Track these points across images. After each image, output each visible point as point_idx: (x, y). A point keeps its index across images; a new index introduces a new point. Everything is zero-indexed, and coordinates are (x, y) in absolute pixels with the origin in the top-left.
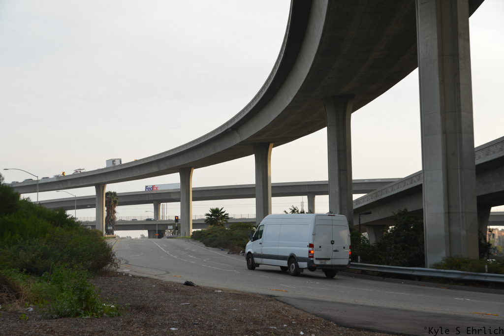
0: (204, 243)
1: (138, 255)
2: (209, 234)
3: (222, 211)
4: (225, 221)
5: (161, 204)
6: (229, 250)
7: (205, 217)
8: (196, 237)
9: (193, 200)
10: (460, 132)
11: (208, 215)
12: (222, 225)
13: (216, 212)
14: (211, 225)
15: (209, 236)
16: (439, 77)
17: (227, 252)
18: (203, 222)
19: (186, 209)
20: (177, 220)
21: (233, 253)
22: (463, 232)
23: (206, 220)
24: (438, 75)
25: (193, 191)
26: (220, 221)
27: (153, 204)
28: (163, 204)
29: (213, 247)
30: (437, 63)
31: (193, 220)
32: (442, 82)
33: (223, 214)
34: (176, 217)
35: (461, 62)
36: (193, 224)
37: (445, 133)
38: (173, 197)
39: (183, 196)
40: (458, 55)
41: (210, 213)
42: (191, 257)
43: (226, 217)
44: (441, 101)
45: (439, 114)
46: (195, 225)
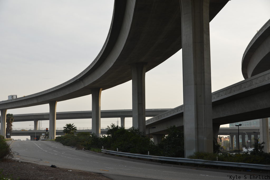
0: (62, 144)
1: (25, 150)
2: (65, 138)
3: (73, 125)
4: (75, 131)
5: (38, 121)
6: (76, 147)
7: (63, 129)
8: (58, 140)
9: (57, 119)
10: (204, 84)
11: (65, 127)
12: (73, 133)
13: (69, 126)
14: (67, 133)
15: (65, 139)
16: (193, 54)
17: (75, 149)
18: (62, 132)
19: (53, 124)
20: (47, 130)
21: (79, 149)
22: (205, 139)
23: (63, 131)
24: (192, 53)
25: (56, 114)
26: (72, 131)
27: (33, 121)
28: (40, 121)
29: (67, 146)
30: (192, 46)
31: (56, 130)
32: (195, 57)
33: (74, 127)
34: (46, 129)
35: (205, 46)
36: (56, 133)
37: (196, 84)
38: (45, 117)
39: (51, 117)
40: (203, 42)
41: (66, 127)
42: (55, 151)
43: (75, 129)
44: (194, 67)
45: (193, 74)
46: (58, 133)
